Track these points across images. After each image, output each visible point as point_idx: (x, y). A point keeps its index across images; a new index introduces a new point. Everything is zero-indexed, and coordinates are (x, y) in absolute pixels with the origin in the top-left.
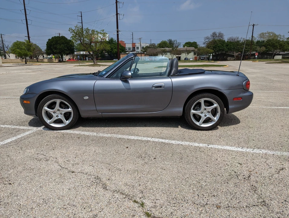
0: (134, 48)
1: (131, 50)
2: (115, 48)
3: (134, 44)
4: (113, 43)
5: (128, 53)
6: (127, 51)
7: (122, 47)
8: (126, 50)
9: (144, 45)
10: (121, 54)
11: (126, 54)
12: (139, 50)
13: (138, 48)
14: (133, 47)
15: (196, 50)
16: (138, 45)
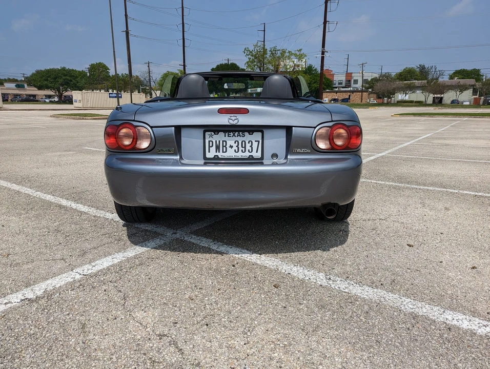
0: (350, 81)
1: (344, 85)
2: (315, 82)
3: (349, 75)
4: (313, 74)
5: (337, 89)
6: (336, 88)
7: (328, 79)
8: (334, 86)
9: (369, 76)
10: (325, 92)
11: (334, 92)
12: (359, 85)
13: (356, 82)
14: (346, 81)
15: (478, 85)
16: (357, 76)
